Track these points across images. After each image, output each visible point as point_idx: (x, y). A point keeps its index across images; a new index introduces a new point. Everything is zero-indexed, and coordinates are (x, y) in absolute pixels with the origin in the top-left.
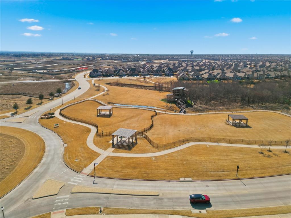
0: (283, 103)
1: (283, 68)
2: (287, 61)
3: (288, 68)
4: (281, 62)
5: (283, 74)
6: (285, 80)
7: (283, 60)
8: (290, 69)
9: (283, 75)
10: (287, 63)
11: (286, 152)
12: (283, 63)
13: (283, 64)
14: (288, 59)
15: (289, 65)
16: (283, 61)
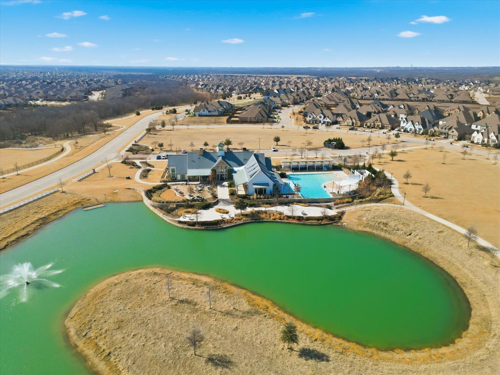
0: (14, 138)
1: (7, 94)
2: (13, 79)
3: (13, 92)
4: (3, 83)
5: (7, 102)
6: (11, 110)
7: (5, 77)
8: (17, 94)
9: (7, 104)
10: (12, 84)
11: (18, 175)
12: (5, 83)
13: (6, 85)
14: (15, 76)
15: (15, 88)
16: (6, 79)
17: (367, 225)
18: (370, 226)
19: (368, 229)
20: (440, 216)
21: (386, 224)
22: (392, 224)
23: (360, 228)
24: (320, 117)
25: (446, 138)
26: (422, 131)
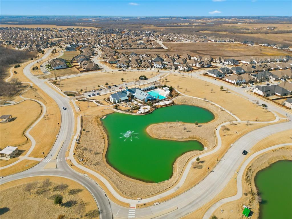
17: (181, 103)
18: (182, 103)
19: (182, 104)
20: (194, 96)
21: (185, 101)
22: (187, 101)
23: (180, 104)
24: (122, 65)
25: (171, 69)
26: (162, 68)
